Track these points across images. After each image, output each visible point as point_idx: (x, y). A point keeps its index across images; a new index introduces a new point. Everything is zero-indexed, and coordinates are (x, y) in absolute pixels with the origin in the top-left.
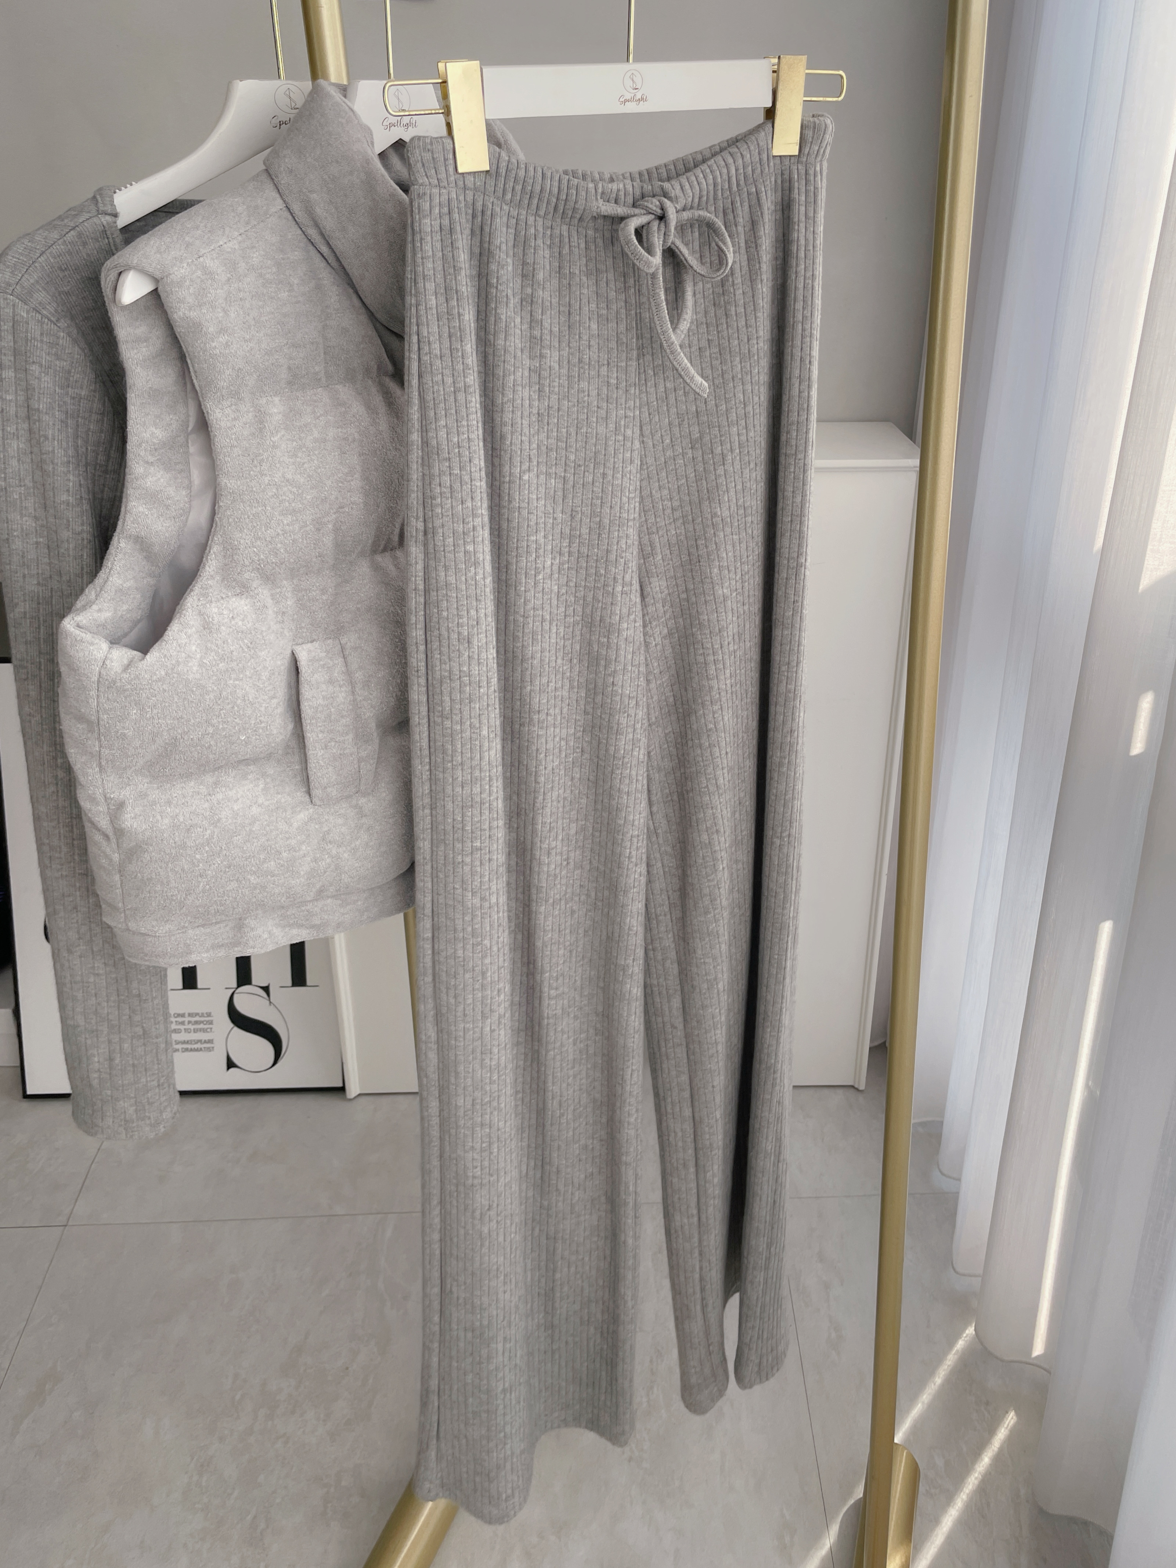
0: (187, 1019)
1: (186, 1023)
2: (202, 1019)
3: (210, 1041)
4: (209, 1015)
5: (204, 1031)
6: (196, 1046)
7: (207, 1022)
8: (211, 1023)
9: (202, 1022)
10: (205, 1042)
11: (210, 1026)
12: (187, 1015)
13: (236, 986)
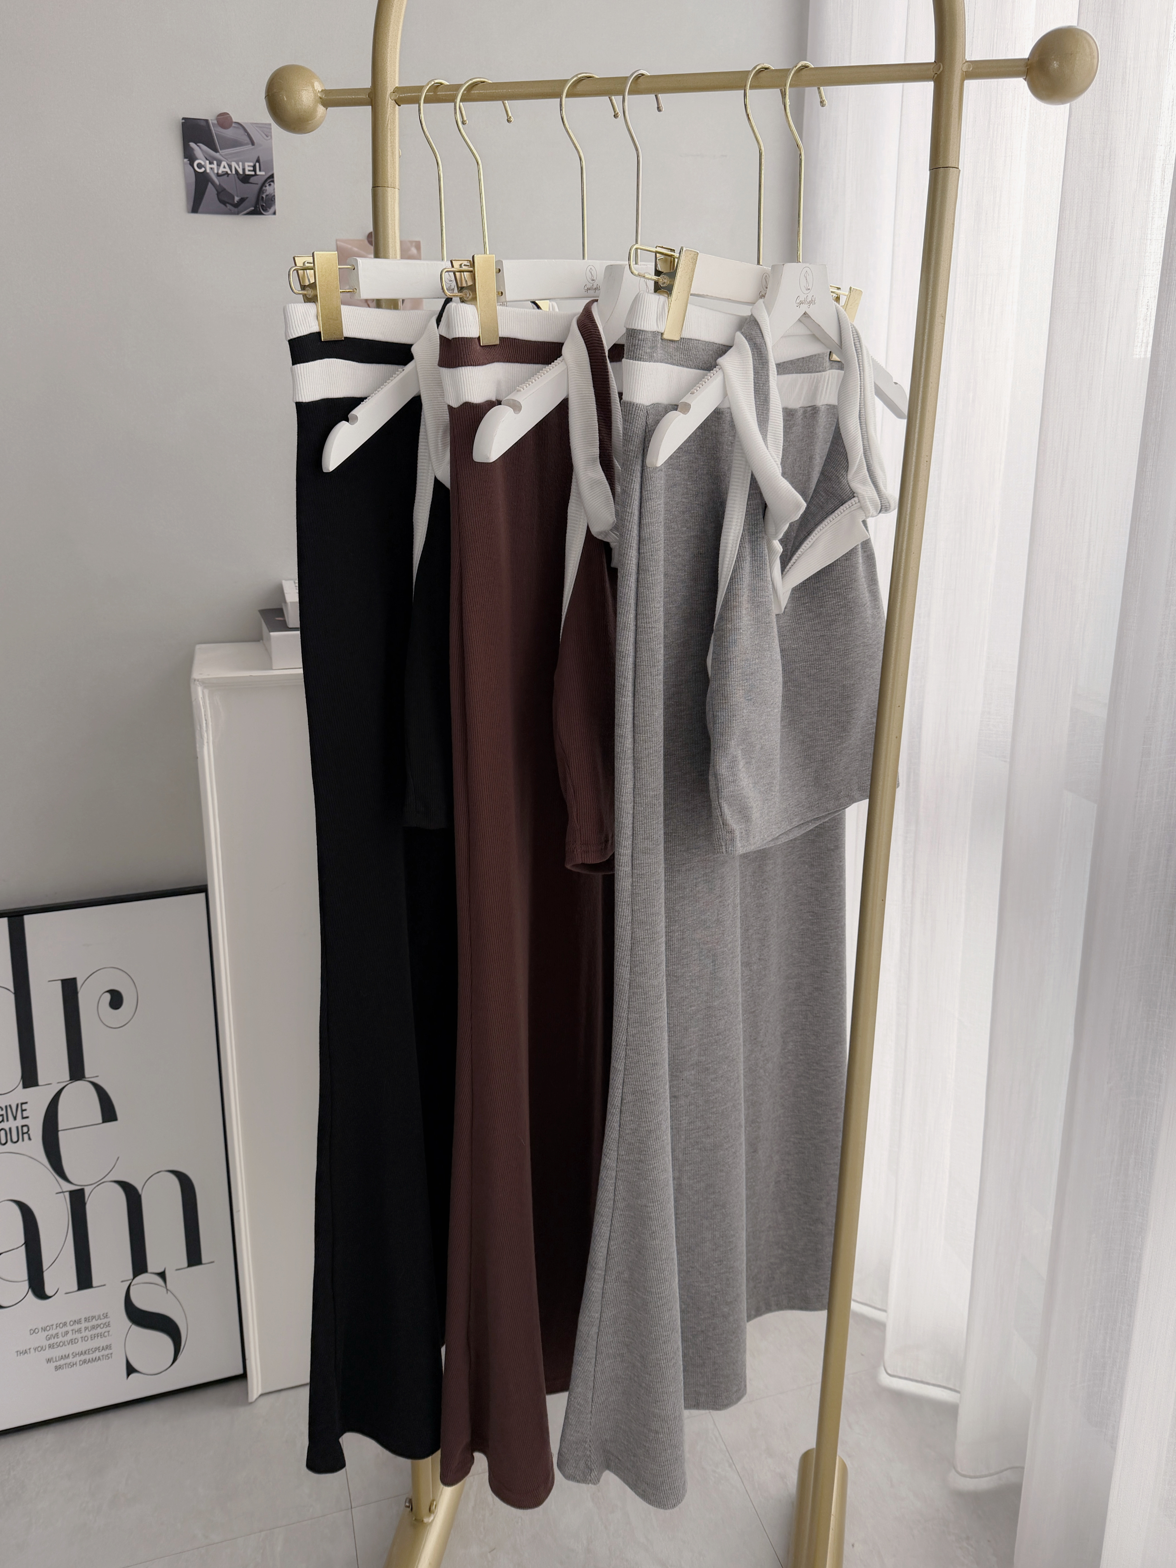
0: (84, 1325)
1: (83, 1330)
2: (99, 1322)
3: (108, 1347)
4: (105, 1316)
5: (101, 1335)
6: (94, 1356)
7: (104, 1324)
8: (109, 1325)
9: (98, 1326)
10: (103, 1348)
11: (108, 1329)
12: (83, 1320)
13: (131, 1277)
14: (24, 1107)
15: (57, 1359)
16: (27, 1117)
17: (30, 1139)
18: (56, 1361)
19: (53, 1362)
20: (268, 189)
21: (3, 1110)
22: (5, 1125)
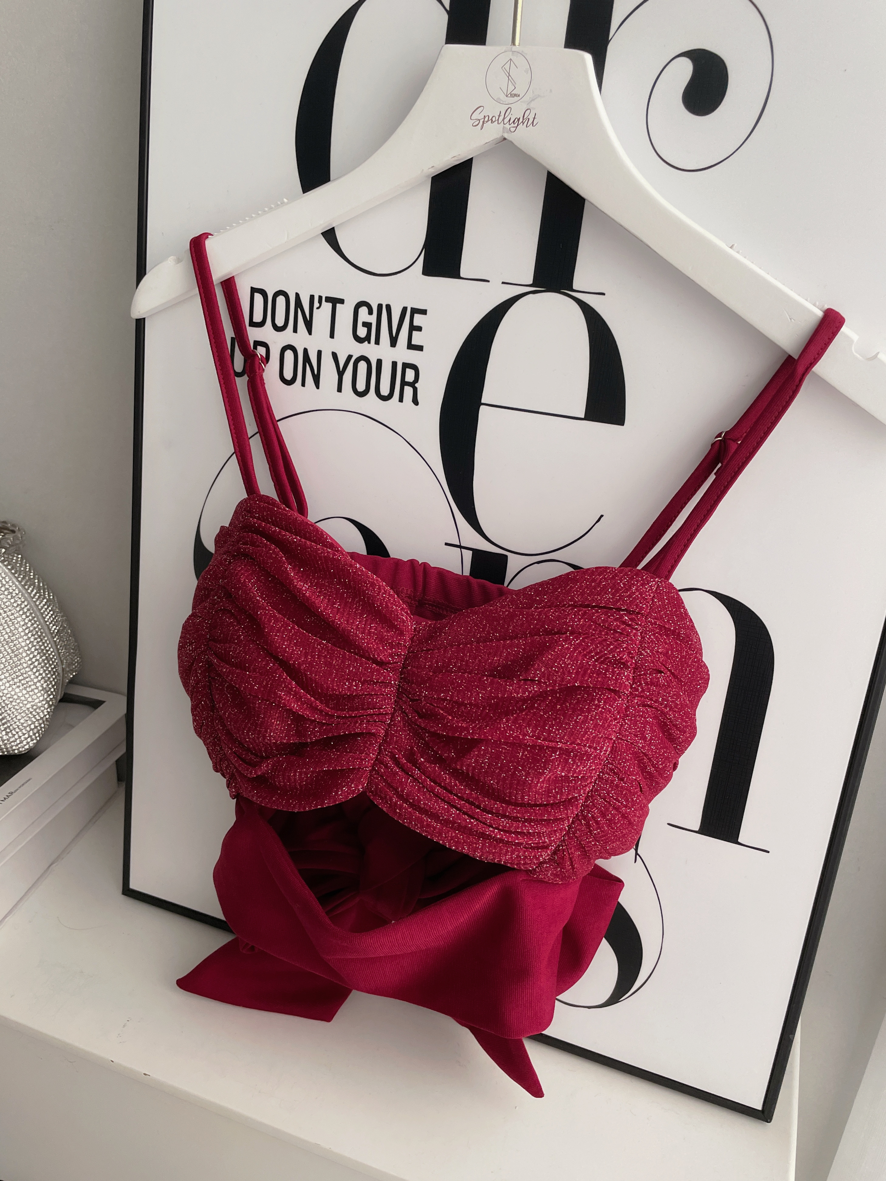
14: (418, 320)
16: (420, 348)
17: (415, 401)
21: (371, 312)
22: (370, 350)
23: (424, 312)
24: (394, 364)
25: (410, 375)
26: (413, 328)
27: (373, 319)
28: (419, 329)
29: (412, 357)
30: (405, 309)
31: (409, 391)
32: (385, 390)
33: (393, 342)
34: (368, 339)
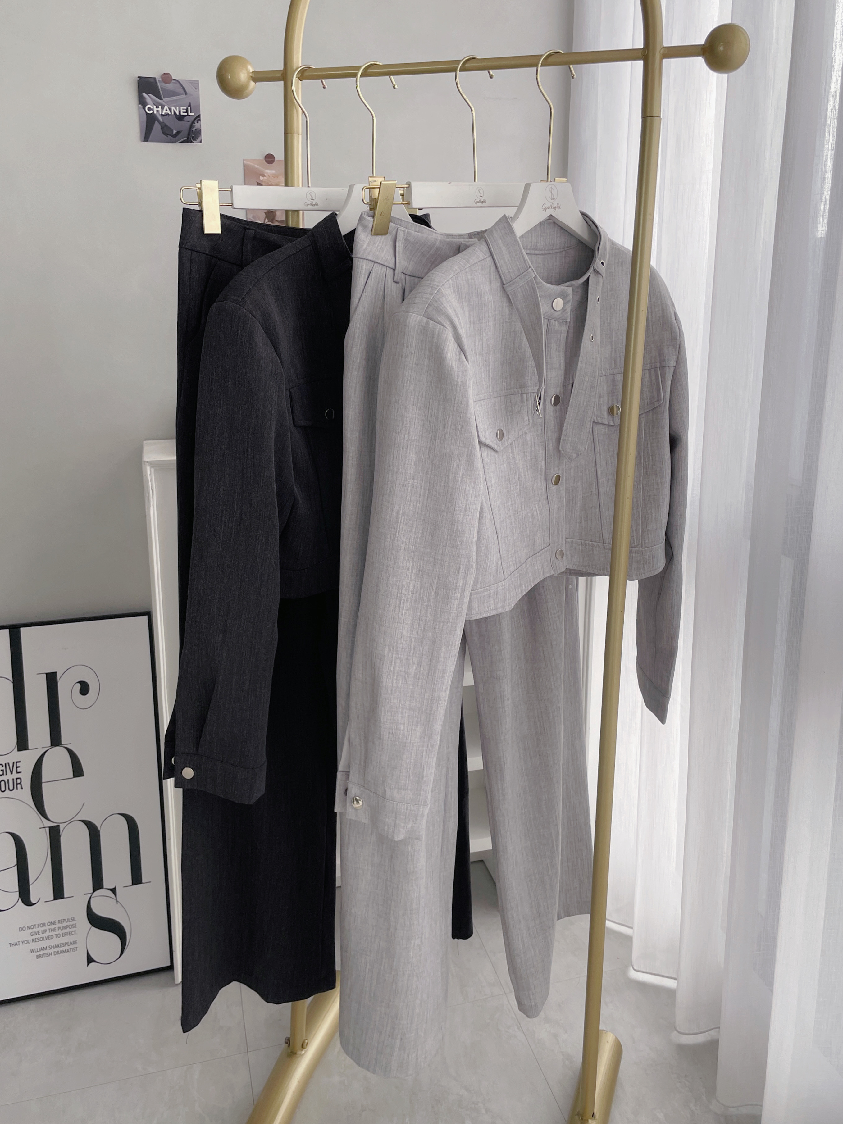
0: (57, 925)
1: (57, 929)
2: (68, 924)
3: (75, 943)
4: (73, 919)
5: (70, 934)
6: (64, 948)
7: (72, 925)
10: (71, 943)
11: (75, 929)
12: (57, 922)
13: (92, 891)
15: (38, 950)
16: (20, 772)
17: (22, 788)
18: (38, 951)
19: (36, 952)
20: (196, 125)
21: (3, 766)
22: (5, 778)
23: (19, 762)
24: (13, 779)
25: (19, 781)
26: (17, 767)
27: (4, 768)
28: (19, 767)
29: (18, 776)
30: (14, 763)
31: (19, 786)
32: (11, 788)
33: (12, 773)
34: (3, 774)
